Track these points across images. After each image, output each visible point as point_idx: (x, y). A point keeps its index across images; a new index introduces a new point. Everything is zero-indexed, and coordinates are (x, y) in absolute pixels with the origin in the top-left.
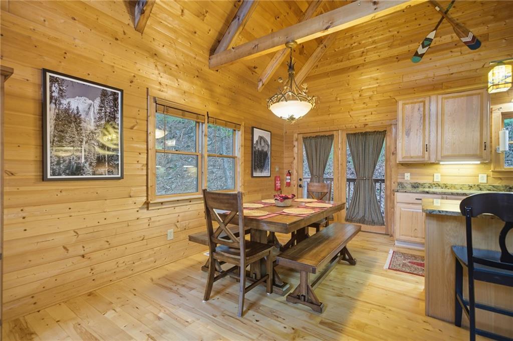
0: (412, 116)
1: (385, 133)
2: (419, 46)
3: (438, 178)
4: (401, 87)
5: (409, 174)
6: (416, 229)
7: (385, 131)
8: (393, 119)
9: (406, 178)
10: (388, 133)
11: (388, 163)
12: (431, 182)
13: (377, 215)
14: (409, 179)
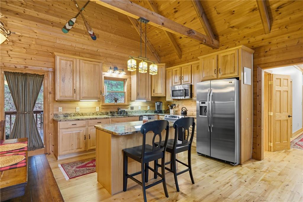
0: (66, 69)
1: (43, 77)
2: (67, 23)
3: (78, 110)
4: (55, 45)
5: (61, 108)
6: (72, 145)
7: (44, 75)
8: (50, 68)
9: (59, 111)
10: (46, 77)
11: (46, 100)
12: (75, 112)
13: (37, 141)
14: (61, 111)
